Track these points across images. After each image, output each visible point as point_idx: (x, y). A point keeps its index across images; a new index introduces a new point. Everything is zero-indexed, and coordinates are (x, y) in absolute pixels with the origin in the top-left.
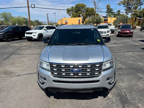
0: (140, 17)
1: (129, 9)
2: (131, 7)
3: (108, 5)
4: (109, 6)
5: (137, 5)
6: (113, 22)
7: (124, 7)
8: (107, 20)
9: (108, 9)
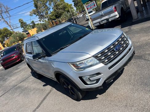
0: (54, 20)
1: (41, 17)
2: (42, 14)
3: (20, 20)
4: (22, 20)
5: (46, 10)
6: (36, 33)
7: (37, 16)
8: (29, 33)
9: (21, 23)
